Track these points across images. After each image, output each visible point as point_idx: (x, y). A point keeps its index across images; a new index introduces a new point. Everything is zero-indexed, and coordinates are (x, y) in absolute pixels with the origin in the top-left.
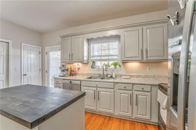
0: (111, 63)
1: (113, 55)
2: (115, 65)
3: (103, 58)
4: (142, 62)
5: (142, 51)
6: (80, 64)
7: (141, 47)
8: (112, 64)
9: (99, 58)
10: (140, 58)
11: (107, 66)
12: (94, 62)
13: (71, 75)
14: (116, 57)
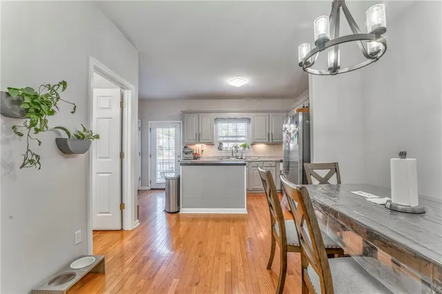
0: (239, 144)
1: (241, 137)
2: (244, 146)
3: (230, 139)
4: (268, 144)
5: (269, 135)
6: (205, 146)
7: (267, 132)
8: (241, 146)
9: (225, 139)
10: (267, 141)
11: (236, 147)
12: (221, 144)
13: (195, 158)
14: (243, 139)
